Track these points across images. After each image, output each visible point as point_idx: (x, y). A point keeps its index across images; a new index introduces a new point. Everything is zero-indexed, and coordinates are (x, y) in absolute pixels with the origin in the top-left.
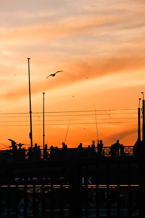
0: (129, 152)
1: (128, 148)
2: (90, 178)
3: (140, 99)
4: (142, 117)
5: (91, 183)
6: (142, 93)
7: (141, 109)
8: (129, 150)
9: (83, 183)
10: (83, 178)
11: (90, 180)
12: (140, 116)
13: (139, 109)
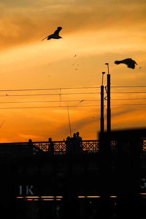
0: (87, 148)
1: (87, 144)
2: (32, 187)
3: (104, 73)
4: (106, 98)
5: (32, 194)
6: (106, 64)
7: (106, 87)
8: (88, 146)
9: (21, 193)
10: (21, 187)
11: (31, 190)
12: (104, 97)
13: (102, 87)
